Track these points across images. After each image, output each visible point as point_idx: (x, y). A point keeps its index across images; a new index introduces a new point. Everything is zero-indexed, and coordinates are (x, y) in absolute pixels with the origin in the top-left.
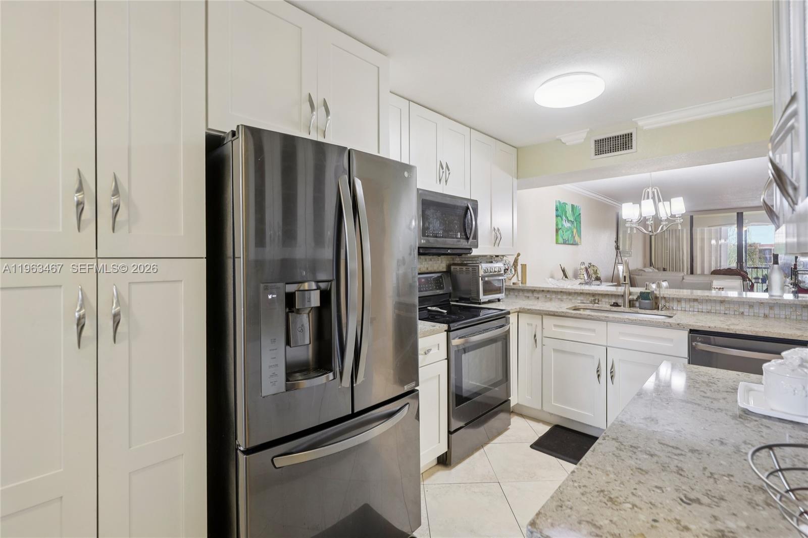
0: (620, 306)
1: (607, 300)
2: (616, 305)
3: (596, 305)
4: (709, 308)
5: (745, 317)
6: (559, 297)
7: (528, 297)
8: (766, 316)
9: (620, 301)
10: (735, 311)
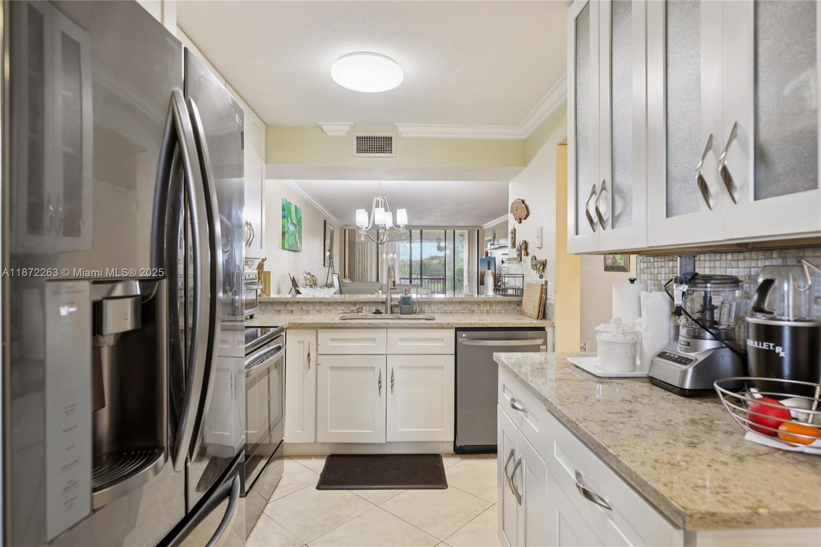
0: (382, 313)
1: (368, 308)
2: (378, 312)
3: (360, 314)
4: (451, 308)
5: (475, 314)
6: (317, 308)
7: (280, 311)
8: (488, 312)
9: (380, 308)
10: (469, 310)
